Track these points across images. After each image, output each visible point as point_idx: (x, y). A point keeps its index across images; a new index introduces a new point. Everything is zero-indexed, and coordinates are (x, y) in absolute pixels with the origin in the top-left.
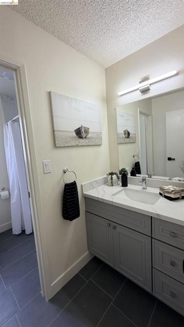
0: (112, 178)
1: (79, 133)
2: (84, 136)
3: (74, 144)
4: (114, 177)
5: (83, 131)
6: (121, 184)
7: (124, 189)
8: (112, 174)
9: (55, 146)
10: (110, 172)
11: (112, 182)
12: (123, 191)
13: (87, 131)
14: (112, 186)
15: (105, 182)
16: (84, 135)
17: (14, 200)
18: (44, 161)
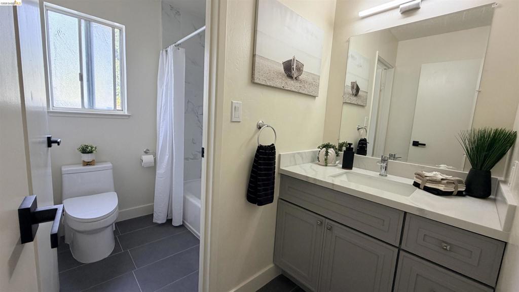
0: (327, 152)
1: (289, 68)
2: (295, 76)
3: (279, 85)
4: (331, 151)
5: (295, 67)
6: (341, 166)
7: (346, 173)
8: (327, 146)
9: (253, 81)
10: (326, 143)
11: (326, 160)
12: (345, 175)
13: (300, 69)
14: (326, 166)
15: (315, 159)
17: (161, 170)
18: (233, 101)
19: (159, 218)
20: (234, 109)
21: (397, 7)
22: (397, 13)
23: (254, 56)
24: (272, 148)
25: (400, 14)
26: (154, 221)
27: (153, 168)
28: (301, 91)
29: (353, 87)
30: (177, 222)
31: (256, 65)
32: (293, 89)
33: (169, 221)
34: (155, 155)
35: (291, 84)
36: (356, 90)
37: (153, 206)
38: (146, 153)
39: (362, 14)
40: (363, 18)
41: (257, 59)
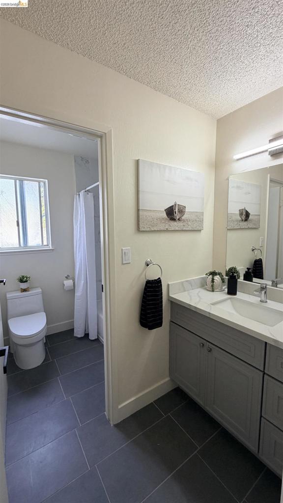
0: (213, 279)
1: (170, 213)
2: (178, 218)
3: (162, 228)
4: (217, 278)
5: (177, 210)
6: (226, 290)
7: (230, 298)
8: (213, 274)
9: (138, 229)
10: (212, 270)
11: (212, 286)
12: (229, 301)
13: (182, 211)
14: (213, 291)
15: (203, 285)
16: (177, 216)
17: (79, 293)
18: (123, 248)
19: (79, 333)
20: (124, 254)
21: (266, 151)
22: (267, 156)
23: (138, 210)
24: (158, 282)
25: (269, 156)
26: (75, 335)
27: (73, 291)
28: (184, 229)
29: (241, 214)
30: (92, 337)
31: (141, 217)
32: (177, 229)
33: (87, 335)
34: (74, 280)
35: (174, 225)
36: (246, 215)
37: (73, 321)
38: (67, 278)
39: (236, 157)
40: (238, 160)
41: (141, 213)
